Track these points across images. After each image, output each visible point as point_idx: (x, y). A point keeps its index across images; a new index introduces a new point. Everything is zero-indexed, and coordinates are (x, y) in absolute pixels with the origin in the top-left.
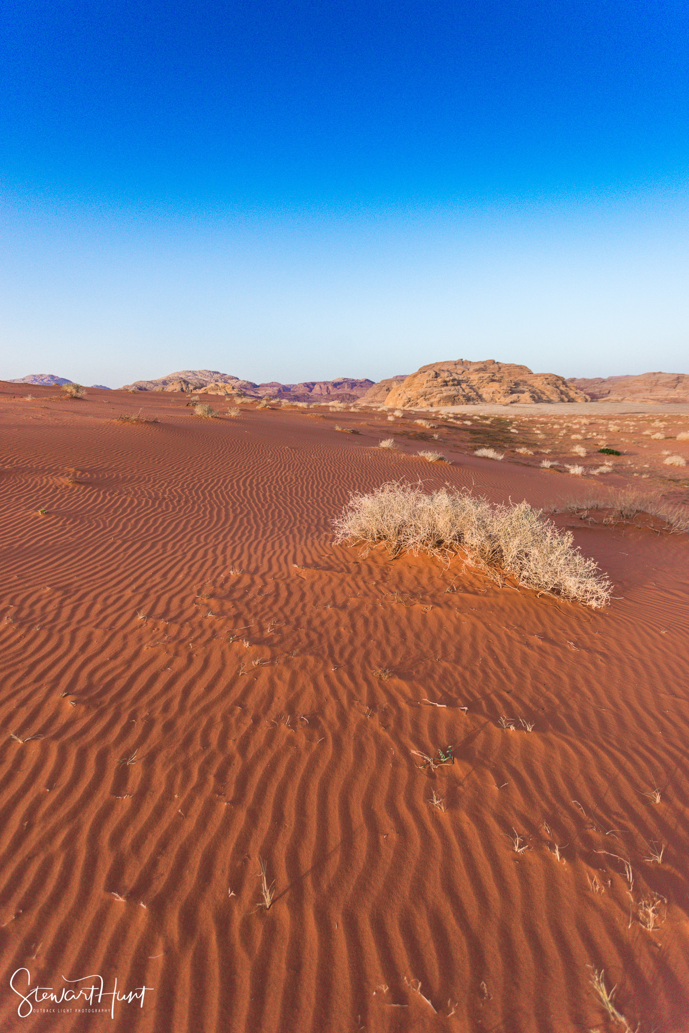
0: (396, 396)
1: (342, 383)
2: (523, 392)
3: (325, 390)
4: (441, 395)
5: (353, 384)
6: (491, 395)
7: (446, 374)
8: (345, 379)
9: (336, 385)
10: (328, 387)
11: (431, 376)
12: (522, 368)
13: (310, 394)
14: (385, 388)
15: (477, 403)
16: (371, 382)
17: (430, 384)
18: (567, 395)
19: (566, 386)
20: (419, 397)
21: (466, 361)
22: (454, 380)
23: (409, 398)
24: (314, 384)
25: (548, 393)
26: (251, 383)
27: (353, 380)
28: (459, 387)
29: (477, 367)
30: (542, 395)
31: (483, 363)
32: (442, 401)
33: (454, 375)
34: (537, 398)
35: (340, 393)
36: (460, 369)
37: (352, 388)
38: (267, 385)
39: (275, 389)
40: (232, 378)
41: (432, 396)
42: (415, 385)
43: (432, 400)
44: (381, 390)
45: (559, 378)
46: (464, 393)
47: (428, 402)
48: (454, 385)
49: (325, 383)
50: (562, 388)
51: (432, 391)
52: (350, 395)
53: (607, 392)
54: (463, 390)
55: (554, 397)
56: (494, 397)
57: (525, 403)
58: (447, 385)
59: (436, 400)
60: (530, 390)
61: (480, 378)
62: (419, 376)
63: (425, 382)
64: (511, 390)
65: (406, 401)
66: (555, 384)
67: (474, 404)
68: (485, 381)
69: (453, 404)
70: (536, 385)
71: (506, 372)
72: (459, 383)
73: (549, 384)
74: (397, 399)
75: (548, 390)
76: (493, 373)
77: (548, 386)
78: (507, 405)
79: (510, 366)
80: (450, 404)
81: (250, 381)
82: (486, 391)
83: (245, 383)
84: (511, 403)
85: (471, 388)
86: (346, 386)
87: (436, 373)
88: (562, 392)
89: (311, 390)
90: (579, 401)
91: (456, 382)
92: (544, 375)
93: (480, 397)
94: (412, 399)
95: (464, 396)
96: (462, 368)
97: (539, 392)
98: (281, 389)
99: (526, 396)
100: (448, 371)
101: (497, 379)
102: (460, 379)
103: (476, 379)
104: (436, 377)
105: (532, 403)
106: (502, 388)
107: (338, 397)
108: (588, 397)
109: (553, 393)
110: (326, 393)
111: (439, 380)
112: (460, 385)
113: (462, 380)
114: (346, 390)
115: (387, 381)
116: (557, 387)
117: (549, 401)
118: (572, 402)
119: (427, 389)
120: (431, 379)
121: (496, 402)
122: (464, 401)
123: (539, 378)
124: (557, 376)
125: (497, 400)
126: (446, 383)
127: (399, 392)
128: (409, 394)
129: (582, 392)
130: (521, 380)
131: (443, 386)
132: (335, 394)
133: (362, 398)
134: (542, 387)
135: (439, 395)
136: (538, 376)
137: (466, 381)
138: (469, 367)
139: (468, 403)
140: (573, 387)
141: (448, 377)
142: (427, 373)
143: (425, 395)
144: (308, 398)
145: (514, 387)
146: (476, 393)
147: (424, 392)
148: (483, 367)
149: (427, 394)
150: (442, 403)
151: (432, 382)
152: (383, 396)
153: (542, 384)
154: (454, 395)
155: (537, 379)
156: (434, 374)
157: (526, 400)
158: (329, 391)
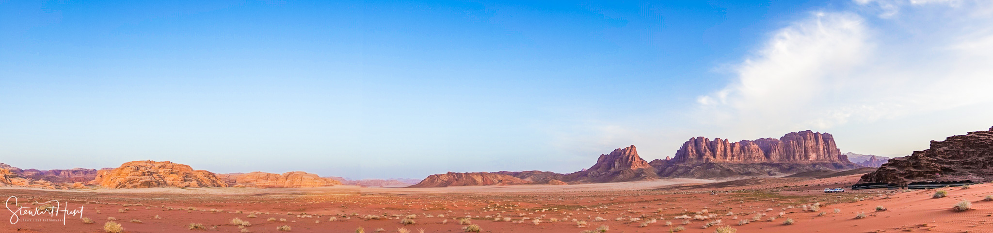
0: (111, 180)
1: (78, 171)
2: (192, 180)
3: (67, 175)
4: (142, 181)
5: (86, 172)
6: (172, 181)
7: (143, 168)
8: (81, 168)
9: (74, 172)
10: (69, 173)
11: (133, 169)
12: (188, 166)
13: (57, 176)
14: (99, 175)
15: (163, 186)
17: (132, 174)
18: (216, 183)
19: (216, 178)
20: (126, 181)
21: (153, 161)
22: (148, 172)
24: (61, 171)
25: (205, 181)
26: (18, 168)
27: (85, 169)
30: (202, 183)
31: (165, 162)
33: (148, 169)
34: (200, 184)
35: (77, 177)
36: (149, 165)
37: (85, 175)
38: (29, 170)
39: (35, 172)
40: (7, 165)
41: (135, 181)
42: (123, 174)
43: (135, 183)
45: (210, 173)
47: (133, 185)
48: (148, 175)
49: (67, 171)
50: (213, 179)
51: (135, 178)
52: (85, 179)
53: (234, 181)
54: (154, 178)
55: (209, 183)
56: (174, 183)
57: (193, 187)
58: (144, 175)
59: (138, 183)
60: (195, 179)
61: (164, 171)
62: (126, 168)
63: (129, 172)
64: (184, 179)
65: (119, 183)
66: (209, 176)
67: (161, 186)
68: (167, 174)
69: (149, 186)
70: (198, 176)
74: (113, 182)
76: (172, 168)
77: (206, 177)
78: (182, 188)
80: (147, 186)
82: (169, 179)
83: (15, 168)
84: (185, 186)
85: (159, 177)
86: (81, 172)
87: (138, 168)
88: (214, 181)
89: (58, 174)
90: (222, 186)
91: (150, 173)
92: (202, 171)
93: (165, 182)
94: (122, 182)
95: (155, 181)
97: (200, 180)
98: (39, 172)
99: (194, 182)
101: (174, 172)
102: (152, 171)
103: (162, 172)
104: (138, 170)
105: (197, 187)
106: (179, 177)
107: (76, 179)
108: (227, 184)
110: (68, 177)
111: (140, 172)
112: (152, 175)
113: (154, 172)
114: (82, 175)
116: (209, 178)
117: (205, 186)
118: (218, 186)
119: (131, 176)
120: (134, 171)
121: (175, 186)
122: (155, 184)
125: (176, 184)
126: (144, 174)
128: (120, 180)
129: (224, 181)
130: (189, 174)
131: (142, 175)
132: (73, 177)
133: (93, 181)
134: (202, 178)
135: (140, 181)
136: (198, 171)
137: (157, 173)
138: (154, 165)
139: (157, 186)
140: (219, 179)
141: (145, 169)
142: (130, 167)
143: (130, 180)
144: (56, 179)
145: (186, 176)
146: (162, 180)
147: (129, 178)
148: (163, 165)
149: (132, 179)
150: (141, 186)
151: (134, 173)
152: (98, 180)
153: (202, 176)
154: (149, 180)
155: (198, 173)
156: (136, 168)
157: (194, 185)
158: (70, 176)
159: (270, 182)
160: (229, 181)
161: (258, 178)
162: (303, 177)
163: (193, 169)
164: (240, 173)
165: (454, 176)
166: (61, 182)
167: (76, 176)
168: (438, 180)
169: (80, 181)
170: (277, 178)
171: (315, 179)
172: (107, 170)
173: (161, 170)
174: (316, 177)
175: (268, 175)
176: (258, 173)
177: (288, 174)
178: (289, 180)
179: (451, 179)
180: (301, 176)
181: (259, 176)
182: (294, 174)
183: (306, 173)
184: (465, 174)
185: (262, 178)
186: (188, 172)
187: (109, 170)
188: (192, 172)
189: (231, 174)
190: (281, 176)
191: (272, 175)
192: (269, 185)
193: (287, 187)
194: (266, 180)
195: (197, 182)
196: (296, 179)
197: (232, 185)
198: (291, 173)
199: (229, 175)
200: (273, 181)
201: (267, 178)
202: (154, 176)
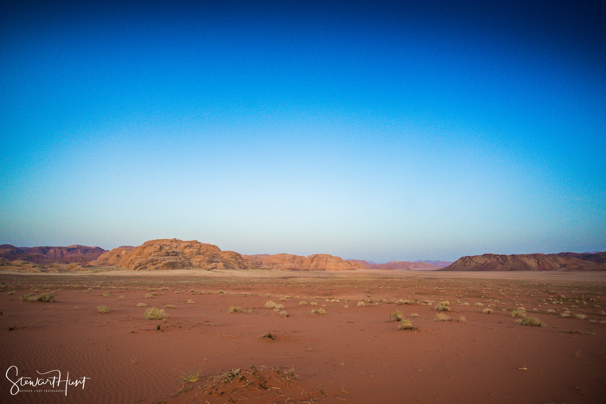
0: (129, 261)
1: (76, 249)
2: (218, 262)
3: (59, 254)
4: (165, 262)
5: (86, 250)
6: (198, 263)
7: (168, 248)
8: (79, 246)
9: (70, 250)
10: (62, 252)
12: (214, 247)
13: (44, 256)
14: (116, 255)
15: (189, 268)
17: (156, 254)
18: (242, 264)
19: (242, 259)
20: (148, 263)
21: (179, 240)
22: (173, 252)
23: (140, 263)
25: (232, 264)
27: (86, 247)
28: (177, 257)
29: (186, 244)
30: (229, 265)
31: (190, 242)
32: (165, 266)
33: (173, 248)
34: (227, 266)
35: (73, 256)
36: (175, 245)
37: (84, 253)
41: (158, 263)
42: (144, 254)
43: (158, 265)
44: (112, 256)
45: (238, 254)
46: (180, 261)
47: (155, 267)
48: (173, 255)
49: (60, 248)
50: (239, 260)
51: (158, 259)
52: (83, 258)
53: (260, 263)
54: (180, 259)
55: (236, 266)
56: (200, 265)
57: (220, 269)
58: (168, 255)
59: (161, 265)
60: (221, 261)
61: (191, 252)
62: (148, 248)
63: (153, 252)
64: (210, 260)
65: (138, 265)
66: (236, 258)
67: (187, 269)
68: (194, 255)
69: (173, 269)
70: (225, 257)
71: (205, 249)
72: (176, 254)
73: (232, 257)
74: (129, 263)
75: (232, 262)
76: (199, 249)
77: (232, 259)
78: (209, 270)
79: (207, 245)
80: (171, 268)
82: (195, 261)
84: (212, 268)
85: (184, 258)
86: (79, 251)
87: (161, 247)
88: (240, 263)
89: (45, 253)
90: (250, 268)
91: (175, 254)
92: (229, 252)
93: (191, 264)
94: (142, 264)
95: (180, 263)
96: (176, 244)
97: (227, 262)
99: (221, 264)
100: (169, 246)
101: (202, 253)
102: (178, 251)
104: (161, 249)
105: (224, 269)
106: (205, 259)
107: (72, 260)
108: (254, 266)
109: (235, 264)
110: (60, 256)
111: (163, 252)
113: (179, 252)
114: (79, 254)
115: (117, 250)
116: (237, 260)
117: (233, 268)
118: (245, 269)
119: (154, 257)
120: (158, 250)
121: (202, 268)
122: (181, 266)
124: (236, 253)
125: (202, 266)
126: (168, 254)
127: (131, 258)
128: (140, 260)
129: (251, 263)
130: (216, 254)
131: (165, 256)
132: (68, 257)
133: (95, 261)
134: (229, 260)
135: (162, 262)
136: (225, 252)
137: (182, 253)
138: (181, 244)
139: (183, 268)
140: (245, 261)
141: (169, 250)
142: (153, 246)
143: (152, 261)
144: (42, 259)
145: (212, 258)
146: (188, 262)
147: (151, 259)
148: (190, 245)
149: (154, 261)
150: (165, 268)
151: (158, 252)
152: (113, 260)
153: (228, 257)
154: (173, 262)
155: (225, 254)
156: (159, 247)
157: (221, 267)
158: (63, 255)
159: (296, 264)
160: (256, 263)
161: (284, 260)
162: (328, 260)
163: (221, 249)
164: (266, 255)
165: (498, 259)
166: (48, 263)
168: (470, 263)
169: (76, 261)
170: (302, 260)
171: (338, 262)
172: (127, 249)
173: (187, 251)
174: (339, 260)
175: (294, 257)
176: (284, 255)
177: (313, 256)
178: (314, 263)
179: (495, 262)
180: (326, 258)
181: (285, 258)
182: (318, 256)
183: (331, 256)
184: (510, 256)
185: (288, 261)
186: (214, 253)
187: (129, 249)
188: (220, 253)
189: (258, 255)
190: (306, 259)
191: (297, 257)
192: (295, 268)
193: (312, 271)
194: (292, 263)
195: (223, 264)
196: (321, 261)
197: (258, 267)
198: (316, 256)
199: (256, 257)
200: (298, 264)
201: (293, 261)
202: (179, 256)
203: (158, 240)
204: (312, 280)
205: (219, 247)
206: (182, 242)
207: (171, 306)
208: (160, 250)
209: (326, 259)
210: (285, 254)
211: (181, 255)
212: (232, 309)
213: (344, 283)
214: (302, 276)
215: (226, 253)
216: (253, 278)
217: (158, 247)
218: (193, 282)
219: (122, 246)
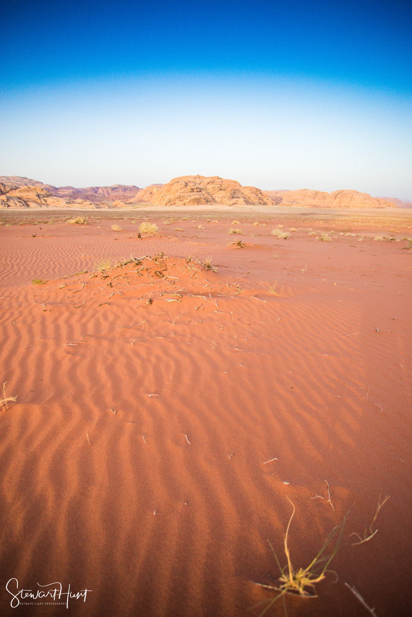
0: (160, 197)
1: (117, 188)
2: (239, 198)
3: (106, 193)
4: (190, 198)
5: (125, 189)
6: (221, 199)
7: (192, 184)
8: (119, 185)
9: (114, 189)
10: (108, 191)
11: (183, 185)
12: (235, 182)
13: (96, 195)
14: (149, 192)
15: (212, 204)
16: (137, 187)
17: (182, 190)
18: (262, 200)
19: (262, 195)
20: (176, 199)
21: (202, 176)
22: (197, 188)
23: (170, 200)
24: (98, 188)
25: (252, 199)
26: (52, 187)
27: (125, 186)
28: (201, 193)
29: (209, 180)
30: (249, 200)
31: (212, 178)
32: (191, 202)
33: (197, 185)
34: (247, 202)
37: (124, 192)
38: (64, 188)
39: (71, 191)
40: (38, 183)
41: (184, 199)
42: (172, 191)
43: (185, 201)
44: (146, 193)
45: (258, 190)
46: (204, 197)
47: (183, 203)
48: (197, 192)
49: (106, 188)
50: (260, 196)
51: (184, 195)
52: (124, 196)
53: (280, 199)
54: (204, 195)
55: (256, 201)
56: (223, 200)
57: (241, 205)
59: (188, 201)
60: (242, 196)
61: (213, 188)
62: (175, 185)
63: (179, 189)
64: (232, 196)
65: (168, 201)
66: (256, 193)
67: (211, 204)
68: (216, 190)
69: (198, 204)
70: (245, 193)
71: (226, 184)
73: (252, 193)
74: (161, 200)
75: (252, 197)
76: (220, 185)
77: (252, 194)
78: (231, 206)
79: (228, 180)
80: (196, 204)
81: (52, 185)
82: (218, 196)
83: (48, 186)
84: (233, 204)
85: (208, 194)
86: (120, 190)
87: (186, 183)
88: (260, 199)
89: (96, 192)
90: (269, 204)
91: (199, 190)
92: (249, 187)
93: (214, 200)
94: (171, 200)
95: (205, 199)
96: (199, 180)
97: (247, 198)
98: (75, 191)
99: (242, 200)
100: (193, 182)
101: (224, 188)
102: (201, 188)
103: (211, 188)
105: (245, 205)
106: (227, 195)
107: (116, 197)
108: (274, 202)
109: (255, 199)
110: (107, 195)
111: (189, 188)
112: (201, 191)
113: (202, 189)
114: (121, 193)
115: (150, 187)
116: (257, 195)
117: (253, 204)
118: (265, 205)
119: (181, 194)
120: (183, 187)
121: (224, 203)
122: (205, 202)
123: (246, 189)
124: (256, 188)
125: (224, 202)
126: (192, 191)
127: (162, 195)
128: (169, 197)
129: (271, 199)
130: (237, 190)
132: (113, 195)
133: (134, 198)
134: (249, 195)
135: (189, 198)
136: (245, 188)
137: (205, 189)
138: (203, 180)
139: (207, 204)
140: (265, 196)
141: (193, 186)
142: (179, 183)
143: (179, 197)
144: (95, 198)
145: (233, 194)
146: (211, 197)
147: (179, 196)
148: (212, 181)
149: (181, 197)
150: (191, 204)
151: (184, 189)
152: (148, 197)
153: (249, 193)
154: (198, 198)
155: (245, 190)
156: (185, 184)
157: (242, 203)
158: (109, 193)
159: (318, 201)
160: (276, 199)
161: (305, 196)
162: (354, 196)
163: (242, 185)
164: (286, 190)
166: (100, 201)
167: (116, 194)
169: (120, 199)
170: (324, 196)
171: (365, 199)
172: (157, 186)
173: (210, 187)
174: (367, 197)
175: (316, 193)
176: (306, 191)
177: (338, 192)
178: (338, 200)
181: (306, 194)
182: (343, 192)
183: (358, 193)
185: (310, 196)
186: (236, 188)
187: (159, 186)
188: (240, 188)
189: (278, 190)
190: (329, 195)
191: (320, 194)
192: (316, 205)
193: (334, 208)
194: (313, 199)
195: (244, 199)
196: (346, 198)
197: (278, 203)
198: (341, 192)
199: (276, 192)
200: (320, 201)
201: (314, 197)
202: (203, 192)
203: (183, 177)
204: (332, 217)
205: (240, 183)
206: (205, 178)
207: (179, 229)
208: (186, 187)
209: (351, 196)
210: (307, 189)
211: (205, 191)
212: (232, 230)
213: (367, 221)
214: (323, 213)
215: (247, 188)
216: (272, 214)
217: (183, 184)
218: (215, 216)
219: (154, 184)
